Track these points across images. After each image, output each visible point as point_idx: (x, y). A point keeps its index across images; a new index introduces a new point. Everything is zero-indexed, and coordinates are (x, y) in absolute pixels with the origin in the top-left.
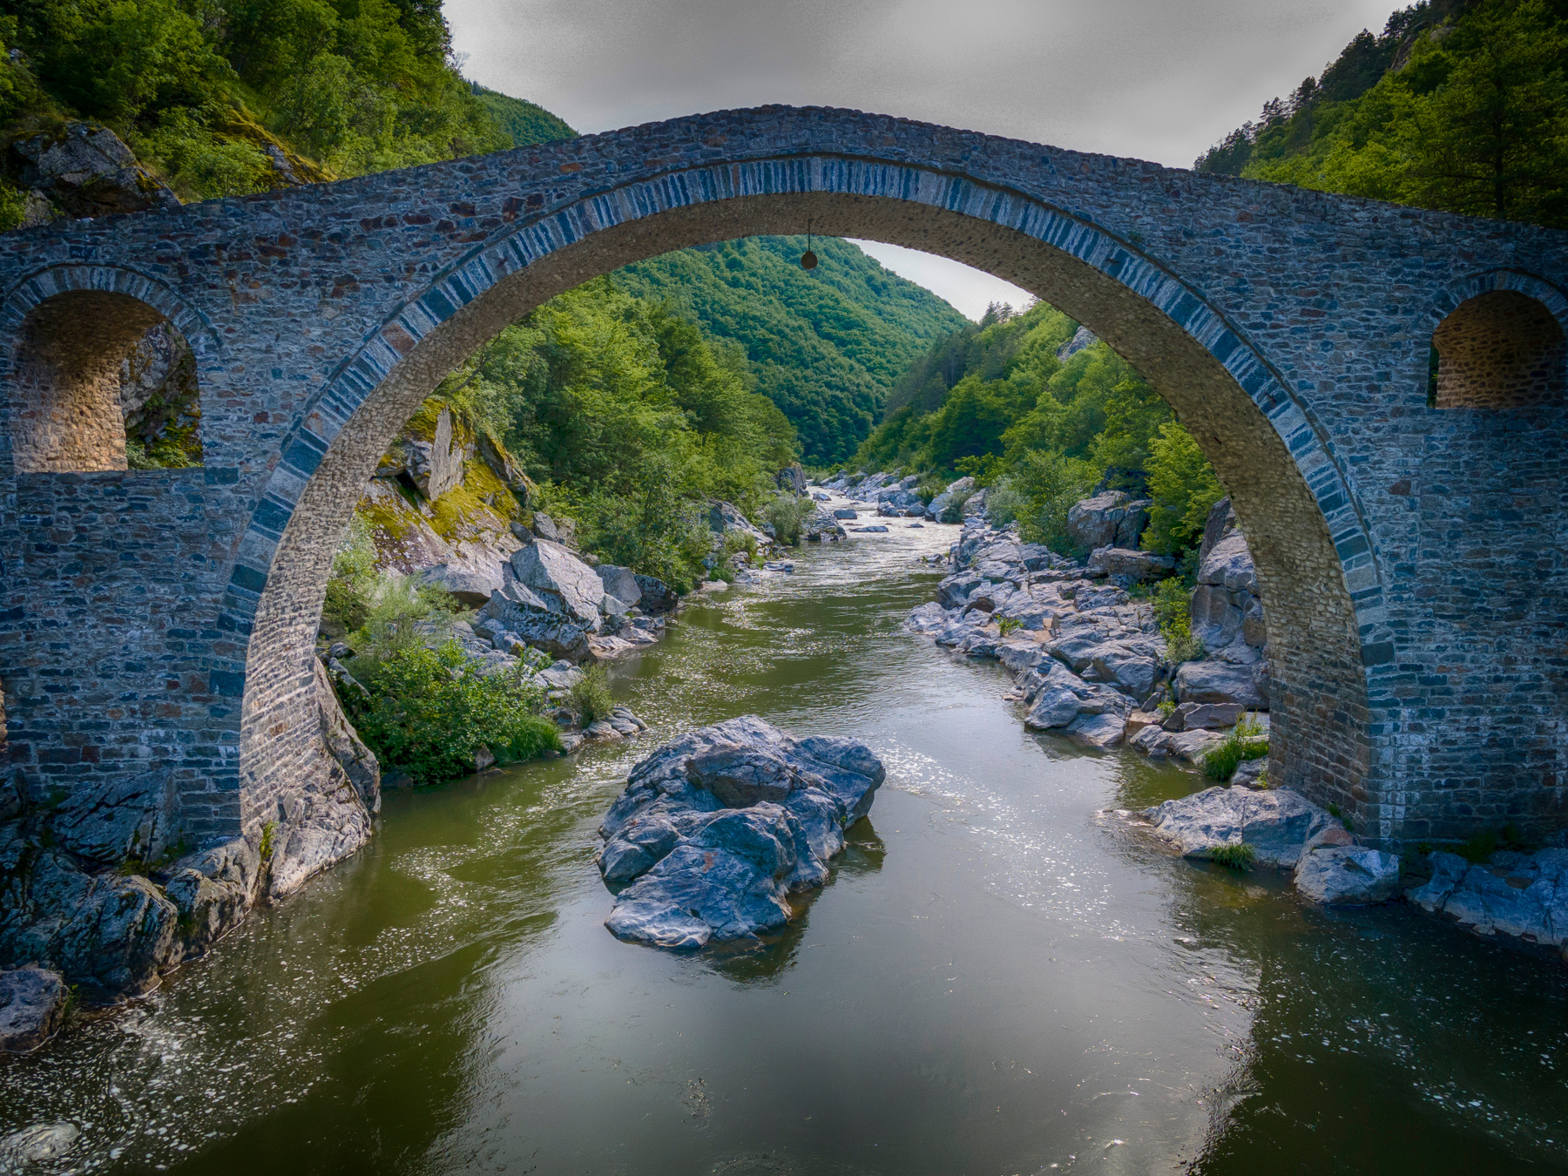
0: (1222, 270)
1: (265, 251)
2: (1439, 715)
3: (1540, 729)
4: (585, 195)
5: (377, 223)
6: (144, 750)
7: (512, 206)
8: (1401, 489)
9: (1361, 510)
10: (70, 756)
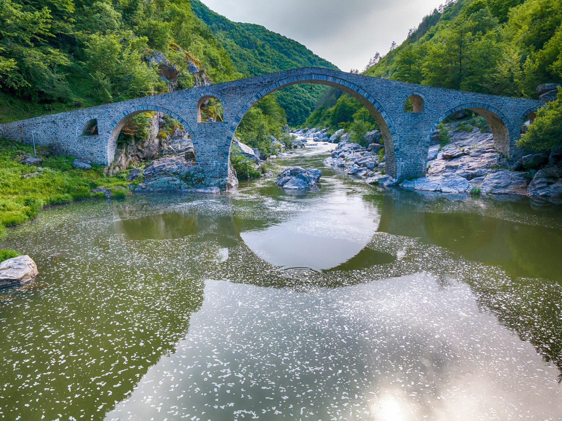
0: (374, 91)
1: (233, 89)
2: (406, 159)
3: (421, 161)
4: (279, 81)
5: (249, 85)
6: (214, 164)
7: (268, 82)
8: (400, 125)
9: (394, 128)
10: (204, 165)
